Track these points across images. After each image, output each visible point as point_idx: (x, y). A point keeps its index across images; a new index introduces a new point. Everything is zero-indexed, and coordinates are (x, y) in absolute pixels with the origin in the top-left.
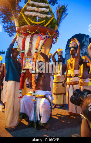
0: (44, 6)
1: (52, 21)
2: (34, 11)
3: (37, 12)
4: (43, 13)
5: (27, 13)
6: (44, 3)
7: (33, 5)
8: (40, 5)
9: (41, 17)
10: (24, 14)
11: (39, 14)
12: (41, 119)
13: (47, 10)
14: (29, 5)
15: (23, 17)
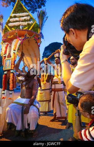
0: (24, 15)
1: (34, 26)
2: (17, 21)
3: (19, 21)
4: (25, 21)
5: (10, 24)
6: (25, 13)
7: (15, 17)
8: (22, 15)
9: (24, 24)
10: (8, 26)
11: (21, 23)
12: (29, 127)
13: (29, 18)
14: (11, 17)
15: (7, 29)
